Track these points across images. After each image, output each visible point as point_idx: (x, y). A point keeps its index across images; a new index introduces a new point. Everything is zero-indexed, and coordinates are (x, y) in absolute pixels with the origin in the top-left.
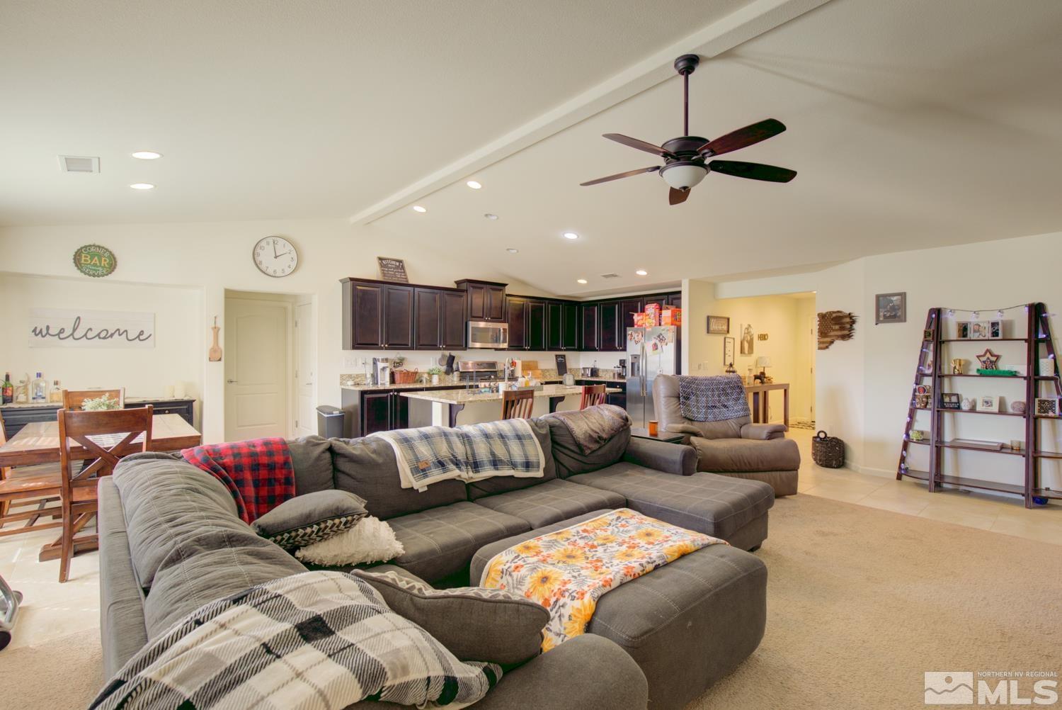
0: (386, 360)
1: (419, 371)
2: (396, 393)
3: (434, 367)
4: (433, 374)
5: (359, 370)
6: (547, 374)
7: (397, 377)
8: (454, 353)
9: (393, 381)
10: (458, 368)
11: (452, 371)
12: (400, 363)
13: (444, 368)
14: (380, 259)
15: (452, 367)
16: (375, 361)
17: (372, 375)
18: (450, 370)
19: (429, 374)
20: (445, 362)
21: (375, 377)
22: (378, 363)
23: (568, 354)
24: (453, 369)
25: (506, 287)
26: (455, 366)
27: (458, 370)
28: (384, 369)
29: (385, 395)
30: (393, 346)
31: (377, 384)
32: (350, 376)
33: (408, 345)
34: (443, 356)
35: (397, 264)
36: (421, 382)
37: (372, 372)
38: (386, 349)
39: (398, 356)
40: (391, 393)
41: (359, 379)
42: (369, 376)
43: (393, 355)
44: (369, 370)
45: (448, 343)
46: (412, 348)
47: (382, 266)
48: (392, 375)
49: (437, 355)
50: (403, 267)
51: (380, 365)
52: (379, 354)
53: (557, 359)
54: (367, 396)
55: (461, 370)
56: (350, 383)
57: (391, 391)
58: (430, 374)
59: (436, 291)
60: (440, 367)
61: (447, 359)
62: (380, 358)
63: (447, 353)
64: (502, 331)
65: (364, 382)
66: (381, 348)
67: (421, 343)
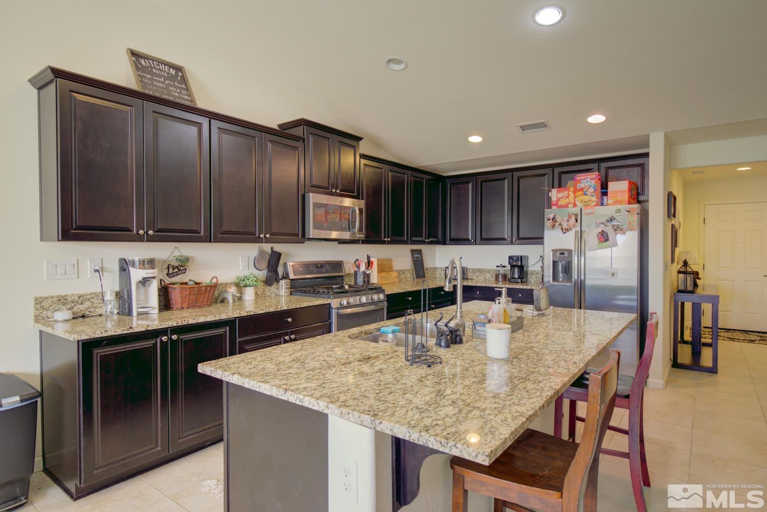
0: (151, 263)
1: (220, 282)
2: (174, 337)
3: (247, 273)
4: (246, 286)
5: (87, 284)
6: (403, 276)
7: (176, 296)
8: (278, 247)
9: (166, 304)
10: (287, 274)
11: (277, 280)
12: (180, 267)
13: (263, 274)
14: (133, 53)
15: (276, 271)
16: (124, 266)
17: (118, 295)
18: (272, 278)
19: (237, 285)
20: (264, 265)
21: (124, 300)
22: (131, 269)
23: (426, 250)
24: (277, 274)
25: (361, 142)
26: (280, 270)
27: (286, 277)
28: (145, 282)
29: (148, 343)
30: (164, 235)
31: (130, 313)
32: (62, 301)
33: (199, 233)
34: (262, 253)
35: (173, 72)
36: (222, 301)
37: (117, 289)
38: (151, 239)
39: (177, 254)
40: (164, 338)
41: (87, 304)
42: (110, 296)
43: (165, 251)
44: (111, 284)
45: (274, 230)
46: (208, 239)
47: (138, 67)
48: (164, 292)
49: (251, 250)
50: (184, 80)
51: (137, 274)
52: (135, 251)
53: (412, 255)
54: (98, 352)
55: (292, 276)
56: (62, 315)
57: (163, 332)
58: (240, 285)
59: (251, 132)
60: (256, 272)
61: (268, 257)
62: (136, 259)
63: (267, 247)
64: (357, 212)
65: (99, 311)
66: (139, 239)
67: (225, 228)
